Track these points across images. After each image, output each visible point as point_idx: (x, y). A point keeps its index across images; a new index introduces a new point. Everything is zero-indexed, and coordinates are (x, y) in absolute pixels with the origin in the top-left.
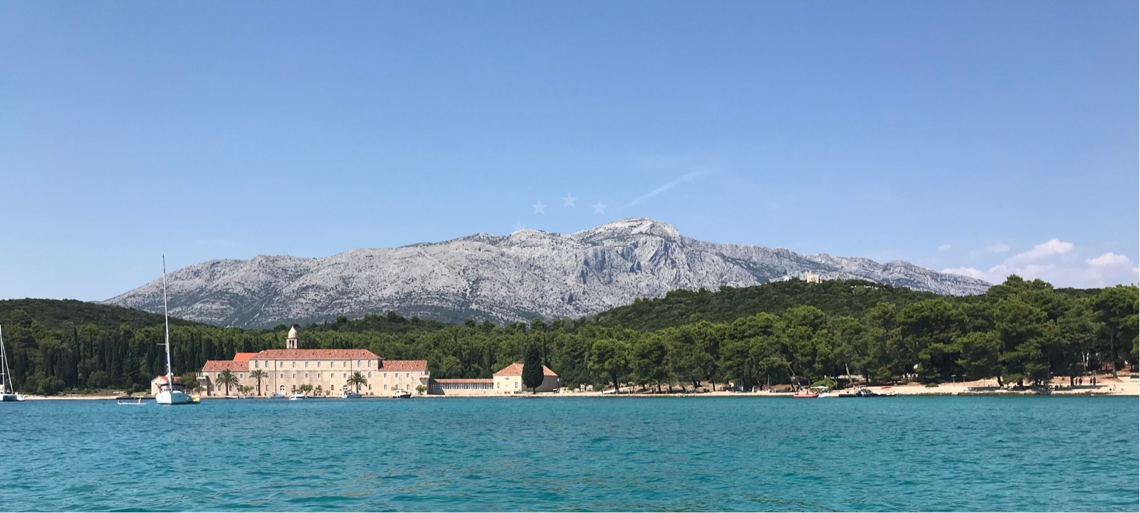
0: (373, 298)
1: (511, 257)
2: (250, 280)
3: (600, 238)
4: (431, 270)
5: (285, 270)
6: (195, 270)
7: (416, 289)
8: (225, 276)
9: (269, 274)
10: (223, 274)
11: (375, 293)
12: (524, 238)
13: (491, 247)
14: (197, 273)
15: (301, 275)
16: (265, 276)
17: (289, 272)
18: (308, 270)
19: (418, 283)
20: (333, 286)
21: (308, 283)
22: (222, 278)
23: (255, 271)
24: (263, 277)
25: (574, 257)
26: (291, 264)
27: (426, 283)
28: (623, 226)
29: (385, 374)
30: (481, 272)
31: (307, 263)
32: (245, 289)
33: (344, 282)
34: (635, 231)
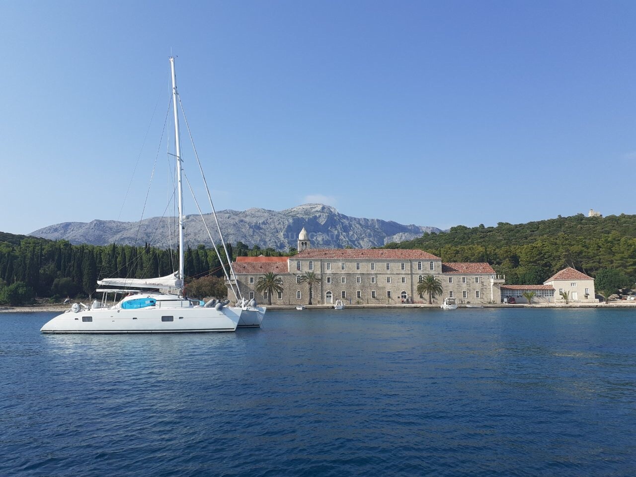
0: (164, 245)
1: (246, 223)
2: (90, 234)
3: (295, 213)
4: (199, 229)
5: (111, 229)
6: (55, 228)
7: (191, 240)
8: (74, 232)
9: (101, 230)
10: (72, 231)
11: (166, 242)
12: (253, 213)
13: (235, 217)
14: (56, 230)
15: (121, 231)
16: (98, 232)
17: (113, 230)
18: (124, 229)
19: (192, 236)
20: (140, 238)
21: (125, 236)
22: (72, 233)
23: (92, 228)
24: (97, 233)
25: (282, 223)
26: (115, 225)
27: (197, 236)
28: (307, 207)
29: (450, 279)
30: (229, 230)
31: (124, 225)
32: (86, 239)
33: (147, 235)
34: (314, 210)
